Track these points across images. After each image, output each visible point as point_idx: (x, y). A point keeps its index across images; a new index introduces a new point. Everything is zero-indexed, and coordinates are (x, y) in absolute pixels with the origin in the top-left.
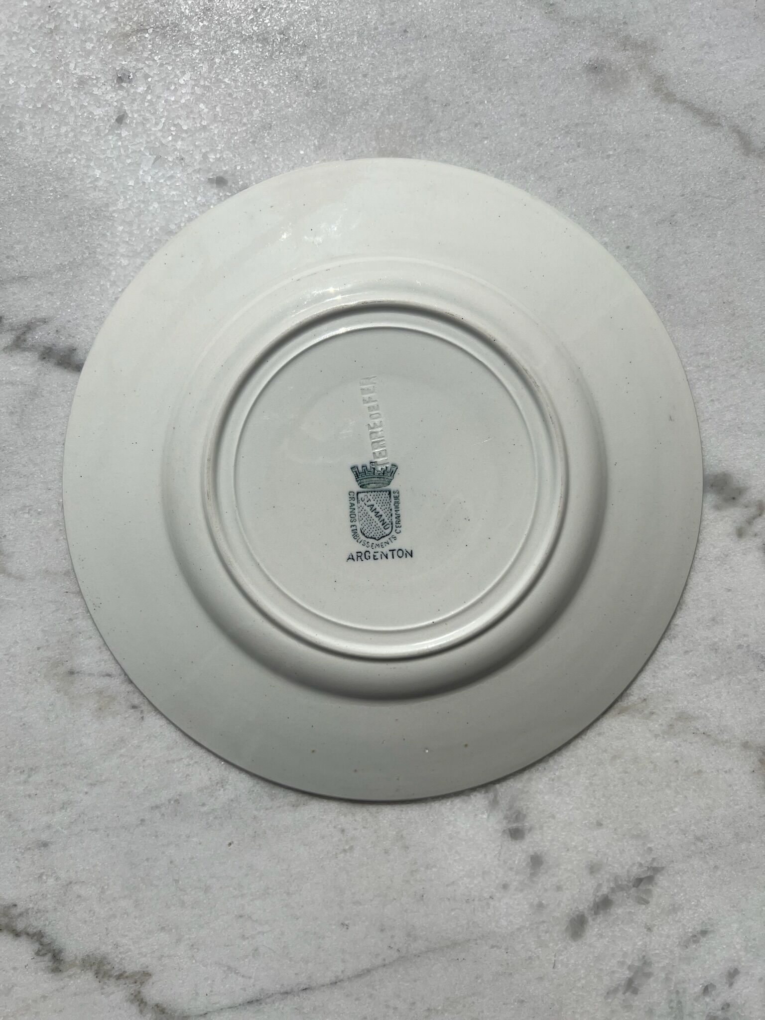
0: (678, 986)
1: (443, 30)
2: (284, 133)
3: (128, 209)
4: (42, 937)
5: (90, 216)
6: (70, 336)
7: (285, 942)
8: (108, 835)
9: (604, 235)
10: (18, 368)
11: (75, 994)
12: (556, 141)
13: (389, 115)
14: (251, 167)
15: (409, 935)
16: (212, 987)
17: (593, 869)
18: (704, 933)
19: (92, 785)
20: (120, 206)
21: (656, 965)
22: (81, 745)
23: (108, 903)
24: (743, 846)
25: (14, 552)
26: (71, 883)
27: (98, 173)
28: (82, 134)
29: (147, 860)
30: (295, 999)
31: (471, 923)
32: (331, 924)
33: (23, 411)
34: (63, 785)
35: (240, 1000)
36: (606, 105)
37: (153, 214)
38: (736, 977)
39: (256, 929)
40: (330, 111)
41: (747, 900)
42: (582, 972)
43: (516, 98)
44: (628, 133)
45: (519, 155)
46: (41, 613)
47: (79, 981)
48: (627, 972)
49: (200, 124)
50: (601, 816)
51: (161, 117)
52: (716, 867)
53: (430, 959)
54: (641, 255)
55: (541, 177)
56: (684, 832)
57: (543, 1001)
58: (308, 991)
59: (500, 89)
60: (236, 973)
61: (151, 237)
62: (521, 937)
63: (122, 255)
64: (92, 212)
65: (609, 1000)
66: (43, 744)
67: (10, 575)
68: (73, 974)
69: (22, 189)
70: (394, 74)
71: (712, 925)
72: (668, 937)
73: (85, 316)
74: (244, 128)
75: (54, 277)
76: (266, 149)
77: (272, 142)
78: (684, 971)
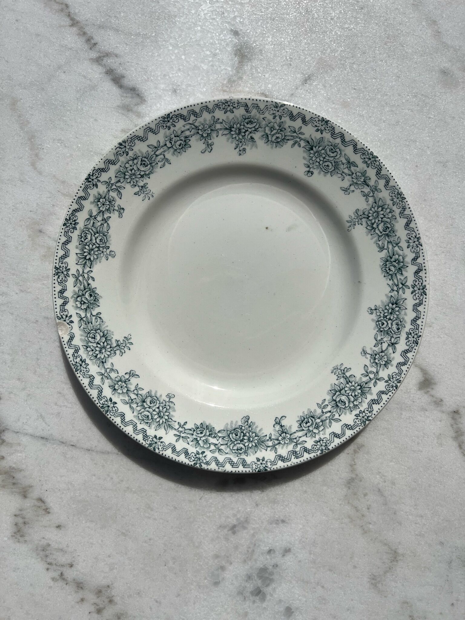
0: (257, 542)
1: (381, 17)
2: (279, 26)
3: (185, 23)
5: (165, 17)
6: (125, 69)
8: (16, 319)
10: (92, 71)
12: (408, 97)
13: (334, 43)
14: (255, 34)
16: (28, 420)
18: (283, 521)
19: (22, 291)
20: (182, 20)
21: (252, 525)
22: (26, 269)
24: (325, 488)
25: (43, 159)
29: (29, 341)
30: (66, 447)
33: (84, 93)
34: (8, 284)
35: (38, 434)
36: (441, 92)
37: (196, 32)
38: (288, 553)
39: (64, 404)
41: (313, 516)
42: (213, 509)
43: (400, 67)
45: (387, 95)
46: (41, 195)
48: (235, 521)
52: (306, 492)
54: (421, 173)
55: (392, 111)
57: (186, 513)
58: (74, 447)
59: (394, 59)
60: (43, 419)
61: (189, 42)
63: (171, 44)
64: (167, 16)
65: (219, 531)
66: (8, 258)
67: (35, 169)
70: (347, 26)
71: (289, 520)
72: (265, 514)
73: (137, 64)
74: (261, 14)
75: (132, 37)
76: (266, 29)
77: (271, 27)
78: (263, 536)
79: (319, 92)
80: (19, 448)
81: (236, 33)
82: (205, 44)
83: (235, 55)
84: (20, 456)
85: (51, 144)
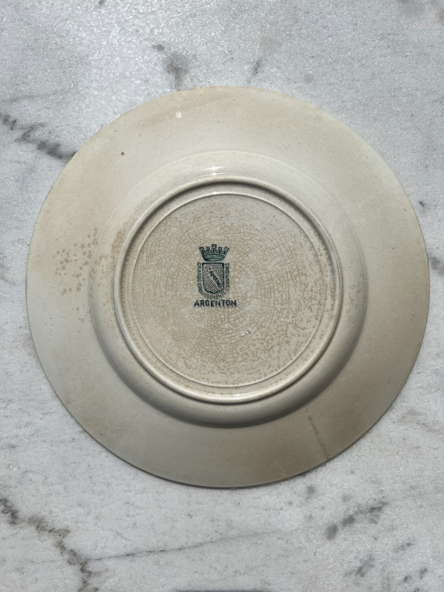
0: (389, 575)
2: (203, 21)
3: (100, 60)
4: (7, 502)
5: (76, 61)
6: (57, 136)
7: (153, 521)
8: (52, 446)
9: (398, 106)
10: (23, 153)
11: (23, 539)
12: (375, 42)
13: (271, 15)
14: (180, 40)
15: (228, 526)
16: (106, 543)
17: (346, 499)
18: (409, 545)
19: (45, 414)
20: (96, 57)
21: (377, 561)
22: (41, 389)
23: (49, 486)
24: (439, 495)
25: (10, 267)
26: (27, 472)
27: (84, 35)
28: (77, 9)
29: (74, 463)
30: (156, 556)
31: (267, 523)
32: (181, 514)
33: (24, 180)
34: (28, 412)
35: (122, 553)
36: (408, 23)
37: (116, 64)
38: (425, 574)
39: (136, 512)
40: (233, 9)
41: (438, 528)
42: (332, 560)
43: (352, 13)
44: (420, 43)
45: (350, 50)
47: (26, 531)
48: (359, 563)
49: (151, 9)
50: (354, 467)
51: (127, 3)
52: (421, 506)
53: (239, 542)
54: (420, 121)
55: (363, 65)
56: (404, 483)
57: (305, 574)
58: (164, 552)
59: (343, 6)
60: (121, 537)
61: (113, 79)
62: (296, 534)
63: (94, 88)
64: (78, 59)
65: (346, 579)
66: (17, 386)
67: (7, 281)
68: (23, 526)
69: (36, 40)
71: (414, 541)
72: (387, 545)
73: (68, 125)
74: (178, 15)
75: (50, 98)
76: (190, 29)
77: (195, 25)
78: (394, 566)
79: (275, 76)
80: (108, 574)
81: (160, 48)
82: (131, 73)
83: (168, 72)
84: (113, 581)
85: (12, 248)
